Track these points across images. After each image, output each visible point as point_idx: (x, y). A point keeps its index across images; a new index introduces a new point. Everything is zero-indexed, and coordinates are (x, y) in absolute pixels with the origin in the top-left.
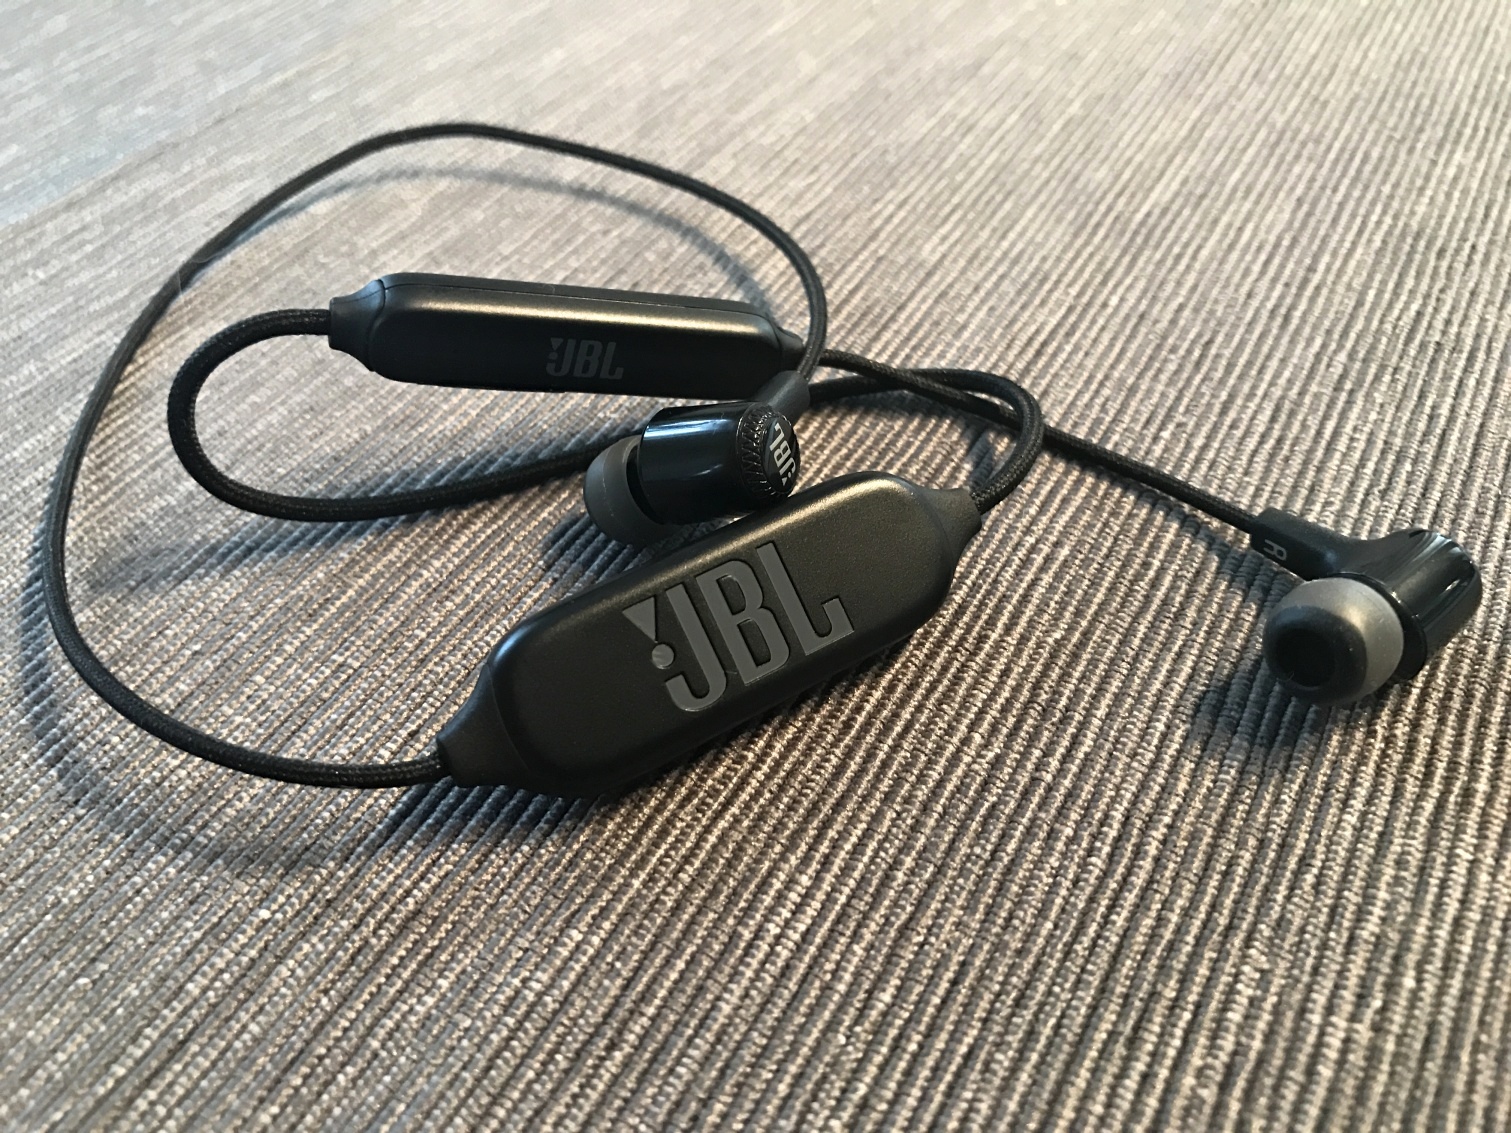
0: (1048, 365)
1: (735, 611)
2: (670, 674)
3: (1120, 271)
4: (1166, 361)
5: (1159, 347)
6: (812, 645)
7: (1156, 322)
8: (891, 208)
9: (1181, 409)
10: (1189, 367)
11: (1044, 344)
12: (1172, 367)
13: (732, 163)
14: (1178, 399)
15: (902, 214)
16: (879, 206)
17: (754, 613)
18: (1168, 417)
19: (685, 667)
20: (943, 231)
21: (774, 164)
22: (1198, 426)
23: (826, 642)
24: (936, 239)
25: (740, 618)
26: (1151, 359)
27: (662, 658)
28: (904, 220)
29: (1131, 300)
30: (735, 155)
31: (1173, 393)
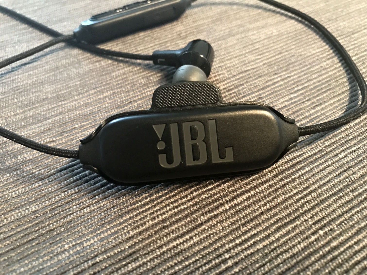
0: (293, 174)
1: (193, 139)
2: (161, 152)
3: (353, 143)
4: (347, 194)
5: (348, 186)
6: (216, 160)
7: (354, 173)
8: (279, 79)
9: (338, 222)
10: (355, 202)
11: (297, 163)
12: (347, 198)
13: (235, 42)
14: (340, 216)
15: (282, 83)
16: (275, 76)
17: (199, 143)
18: (329, 223)
19: (168, 151)
20: (292, 96)
21: (250, 47)
22: (340, 235)
23: (221, 161)
24: (287, 98)
25: (194, 142)
26: (341, 190)
27: (161, 146)
28: (280, 86)
29: (350, 157)
30: (238, 39)
31: (339, 212)
